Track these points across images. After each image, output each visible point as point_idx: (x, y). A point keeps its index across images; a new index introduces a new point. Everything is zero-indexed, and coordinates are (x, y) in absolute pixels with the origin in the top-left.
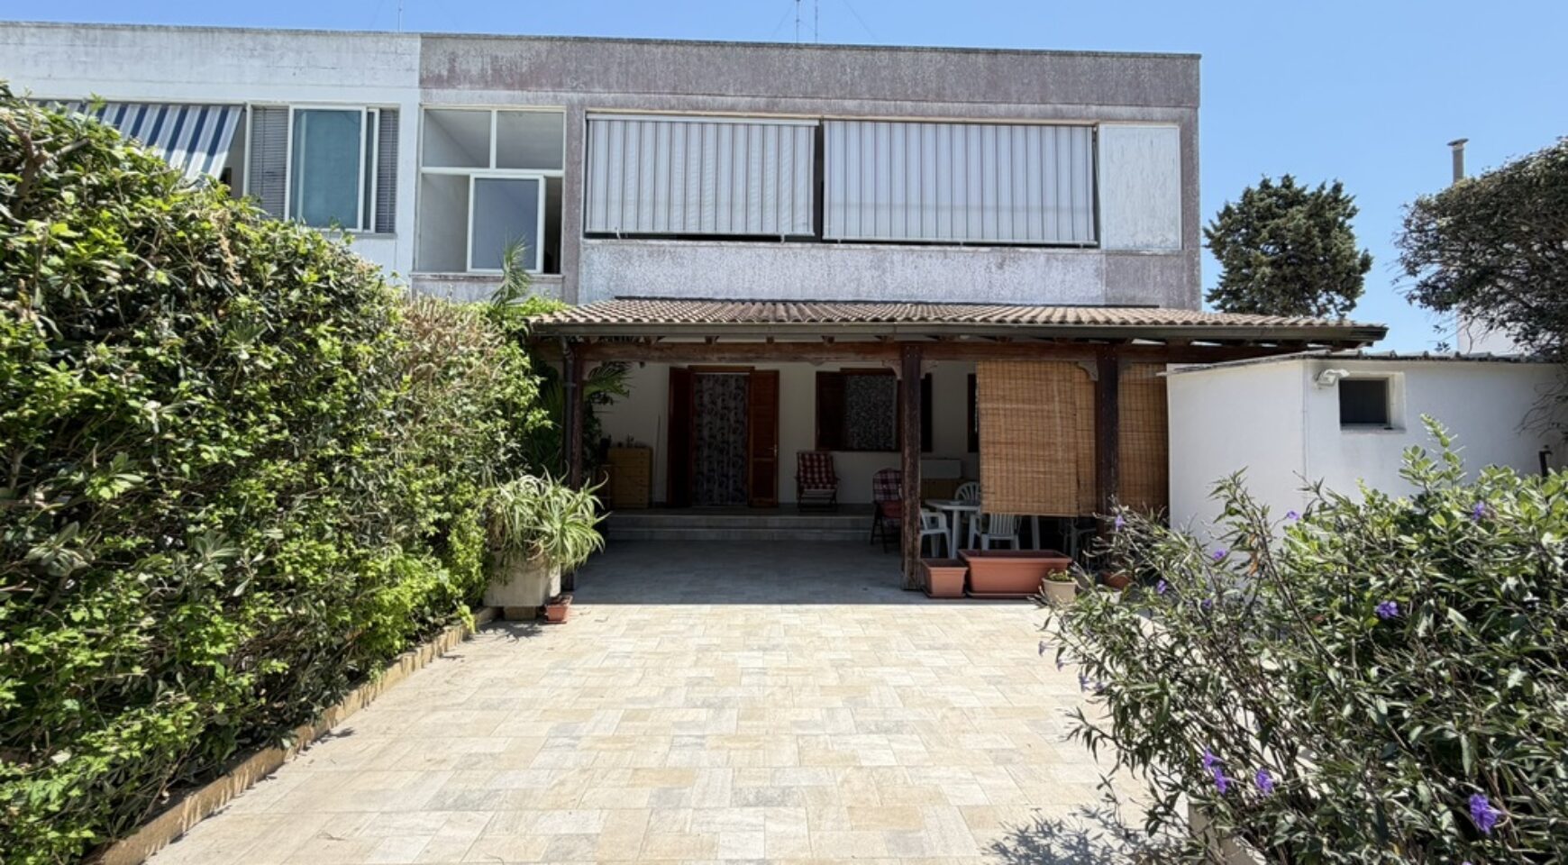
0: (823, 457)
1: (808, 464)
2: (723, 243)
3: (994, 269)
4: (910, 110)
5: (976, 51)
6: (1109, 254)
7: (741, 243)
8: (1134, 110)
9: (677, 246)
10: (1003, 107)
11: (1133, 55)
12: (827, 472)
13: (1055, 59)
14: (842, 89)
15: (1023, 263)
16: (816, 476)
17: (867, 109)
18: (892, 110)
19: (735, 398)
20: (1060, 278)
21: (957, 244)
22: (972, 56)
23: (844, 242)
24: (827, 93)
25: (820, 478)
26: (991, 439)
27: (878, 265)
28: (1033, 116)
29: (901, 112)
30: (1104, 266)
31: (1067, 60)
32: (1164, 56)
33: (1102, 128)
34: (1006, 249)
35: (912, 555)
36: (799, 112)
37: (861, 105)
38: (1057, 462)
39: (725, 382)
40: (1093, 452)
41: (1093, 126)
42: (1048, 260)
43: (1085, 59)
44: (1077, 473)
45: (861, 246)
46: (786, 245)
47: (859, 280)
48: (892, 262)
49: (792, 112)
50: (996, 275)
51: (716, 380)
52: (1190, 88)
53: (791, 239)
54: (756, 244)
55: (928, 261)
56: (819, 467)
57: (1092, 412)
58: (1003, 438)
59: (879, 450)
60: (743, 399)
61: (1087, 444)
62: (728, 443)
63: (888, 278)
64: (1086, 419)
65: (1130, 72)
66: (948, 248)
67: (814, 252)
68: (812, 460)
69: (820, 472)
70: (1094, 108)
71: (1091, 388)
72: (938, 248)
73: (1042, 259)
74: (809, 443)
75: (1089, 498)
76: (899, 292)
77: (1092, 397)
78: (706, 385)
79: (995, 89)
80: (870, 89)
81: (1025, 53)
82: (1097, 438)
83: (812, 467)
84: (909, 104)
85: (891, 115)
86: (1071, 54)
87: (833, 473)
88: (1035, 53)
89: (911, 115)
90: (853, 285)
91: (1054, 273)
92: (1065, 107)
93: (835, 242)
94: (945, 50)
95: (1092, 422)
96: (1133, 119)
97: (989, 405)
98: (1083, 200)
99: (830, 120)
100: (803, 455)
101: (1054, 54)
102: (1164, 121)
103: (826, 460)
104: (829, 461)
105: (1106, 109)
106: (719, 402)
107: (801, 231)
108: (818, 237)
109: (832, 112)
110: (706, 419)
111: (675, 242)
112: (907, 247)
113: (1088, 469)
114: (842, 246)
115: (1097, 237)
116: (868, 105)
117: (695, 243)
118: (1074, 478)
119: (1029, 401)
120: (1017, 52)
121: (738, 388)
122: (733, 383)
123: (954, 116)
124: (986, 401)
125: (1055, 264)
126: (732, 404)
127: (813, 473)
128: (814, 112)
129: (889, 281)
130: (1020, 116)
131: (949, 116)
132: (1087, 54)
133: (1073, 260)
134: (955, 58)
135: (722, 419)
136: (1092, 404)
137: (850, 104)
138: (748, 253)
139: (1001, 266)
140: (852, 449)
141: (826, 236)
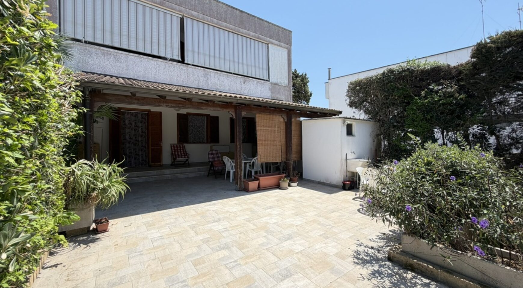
0: (181, 146)
1: (176, 149)
2: (141, 56)
3: (242, 84)
4: (216, 22)
5: (237, 9)
6: (272, 84)
7: (150, 58)
8: (277, 42)
9: (117, 53)
10: (244, 30)
11: (277, 26)
12: (183, 151)
13: (258, 20)
14: (191, 6)
15: (250, 83)
16: (179, 153)
17: (200, 17)
18: (209, 20)
19: (141, 123)
20: (260, 89)
21: (231, 73)
22: (235, 10)
23: (193, 65)
24: (186, 6)
25: (181, 154)
26: (260, 139)
27: (205, 76)
28: (252, 36)
29: (213, 22)
30: (271, 87)
31: (261, 21)
32: (284, 29)
33: (270, 45)
34: (246, 77)
35: (240, 179)
36: (174, 9)
37: (198, 15)
38: (276, 145)
39: (136, 115)
40: (285, 142)
41: (268, 44)
42: (257, 83)
43: (266, 23)
44: (281, 149)
45: (199, 68)
46: (170, 62)
47: (199, 80)
48: (210, 76)
49: (171, 9)
50: (243, 86)
51: (132, 114)
52: (290, 40)
53: (172, 60)
54: (157, 59)
55: (222, 78)
56: (180, 150)
57: (285, 131)
58: (263, 138)
59: (200, 143)
60: (145, 123)
61: (283, 140)
62: (138, 141)
63: (209, 81)
64: (283, 133)
65: (276, 31)
66: (229, 74)
67: (181, 67)
68: (177, 147)
69: (181, 152)
70: (268, 39)
71: (284, 124)
72: (226, 73)
73: (256, 82)
74: (175, 141)
75: (284, 156)
76: (213, 87)
77: (285, 126)
78: (126, 116)
79: (242, 24)
80: (202, 10)
81: (250, 15)
82: (286, 138)
83: (177, 150)
84: (215, 20)
85: (209, 22)
86: (262, 20)
87: (186, 152)
88: (253, 16)
89: (216, 24)
90: (197, 82)
91: (259, 88)
92: (261, 36)
93: (190, 64)
94: (227, 5)
95: (285, 134)
96: (277, 45)
97: (260, 128)
98: (265, 66)
99: (186, 17)
100: (174, 145)
101: (258, 18)
102: (284, 48)
103: (183, 147)
104: (184, 147)
105: (271, 40)
106: (134, 124)
107: (176, 58)
108: (182, 61)
109: (188, 14)
110: (127, 131)
111: (116, 51)
112: (216, 71)
113: (284, 148)
114: (192, 67)
115: (269, 78)
116: (201, 16)
117: (127, 53)
118: (280, 150)
119: (270, 127)
120: (248, 14)
121: (142, 118)
122: (140, 116)
123: (230, 29)
124: (259, 127)
125: (259, 84)
126: (140, 125)
127: (178, 152)
128: (180, 11)
129: (209, 82)
130: (249, 35)
131: (228, 28)
132: (266, 21)
133: (263, 84)
134: (230, 9)
135: (135, 131)
136: (284, 128)
137: (194, 13)
138: (153, 62)
139: (244, 83)
140: (190, 143)
141: (186, 62)
